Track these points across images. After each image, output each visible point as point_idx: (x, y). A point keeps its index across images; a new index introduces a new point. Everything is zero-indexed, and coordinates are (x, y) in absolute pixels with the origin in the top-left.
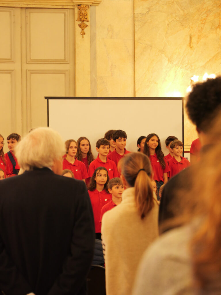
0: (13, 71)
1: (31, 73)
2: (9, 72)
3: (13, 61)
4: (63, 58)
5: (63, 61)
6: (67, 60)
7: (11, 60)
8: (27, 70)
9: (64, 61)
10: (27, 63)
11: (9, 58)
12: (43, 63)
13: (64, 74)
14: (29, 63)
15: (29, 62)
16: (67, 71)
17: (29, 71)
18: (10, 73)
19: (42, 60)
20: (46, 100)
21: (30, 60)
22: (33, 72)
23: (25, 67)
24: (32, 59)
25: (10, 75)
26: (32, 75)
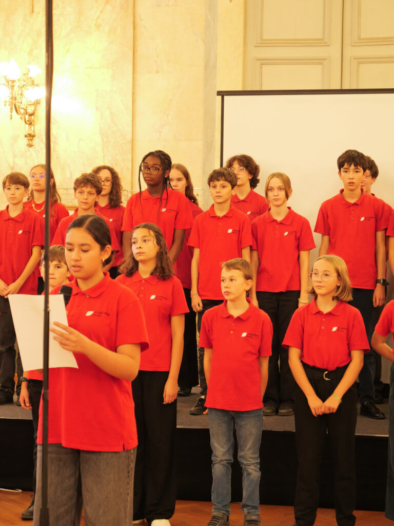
0: (325, 59)
1: (360, 63)
2: (319, 61)
3: (326, 43)
7: (323, 40)
8: (351, 57)
10: (353, 45)
11: (320, 36)
12: (381, 43)
14: (355, 45)
15: (356, 43)
17: (355, 58)
18: (321, 64)
19: (378, 38)
20: (219, 96)
21: (359, 40)
22: (362, 60)
23: (350, 52)
24: (362, 37)
25: (320, 67)
26: (361, 66)
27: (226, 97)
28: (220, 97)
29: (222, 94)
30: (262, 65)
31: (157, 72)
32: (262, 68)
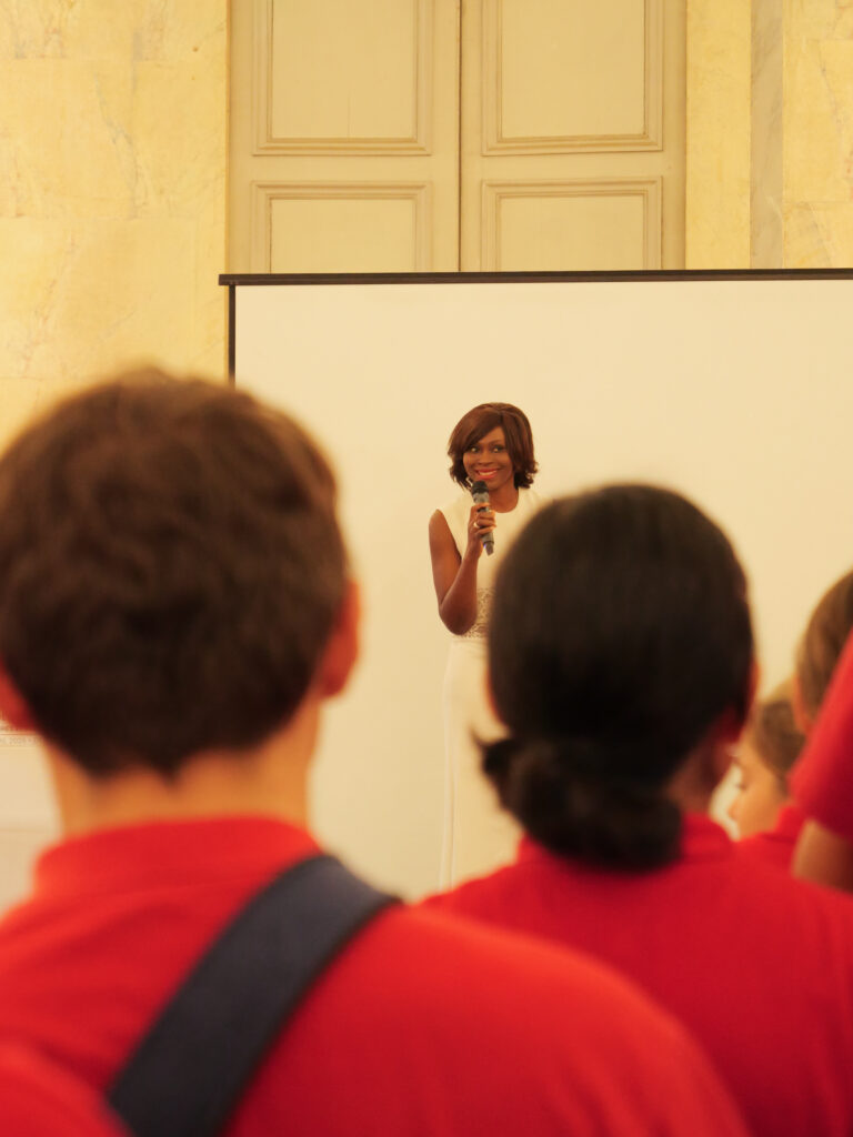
0: (421, 187)
1: (501, 197)
2: (408, 191)
3: (422, 149)
4: (637, 129)
5: (639, 144)
6: (652, 138)
7: (416, 142)
8: (482, 182)
9: (642, 141)
10: (485, 153)
11: (408, 134)
12: (551, 152)
13: (642, 194)
14: (492, 154)
15: (492, 149)
16: (653, 182)
17: (491, 186)
18: (411, 198)
19: (545, 140)
20: (223, 287)
21: (498, 142)
22: (506, 191)
23: (477, 170)
24: (505, 135)
25: (408, 204)
26: (506, 203)
27: (239, 290)
28: (227, 288)
29: (230, 281)
30: (271, 199)
31: (19, 215)
32: (271, 205)
